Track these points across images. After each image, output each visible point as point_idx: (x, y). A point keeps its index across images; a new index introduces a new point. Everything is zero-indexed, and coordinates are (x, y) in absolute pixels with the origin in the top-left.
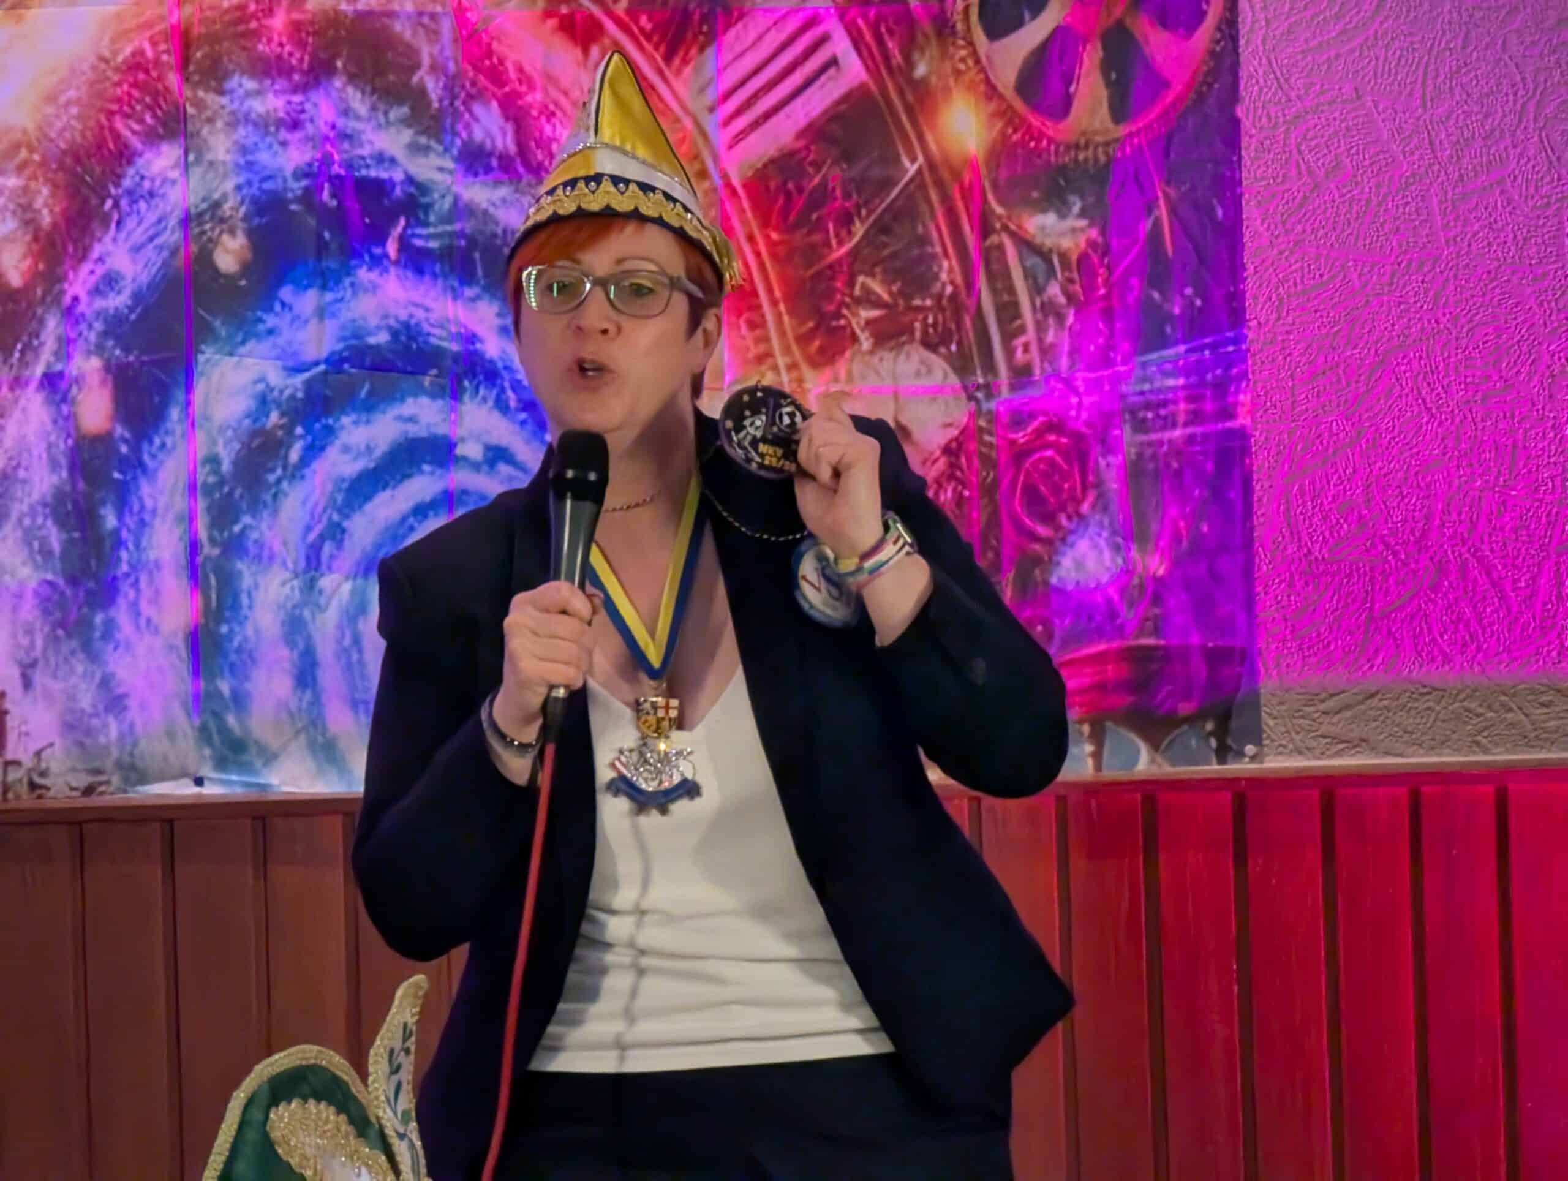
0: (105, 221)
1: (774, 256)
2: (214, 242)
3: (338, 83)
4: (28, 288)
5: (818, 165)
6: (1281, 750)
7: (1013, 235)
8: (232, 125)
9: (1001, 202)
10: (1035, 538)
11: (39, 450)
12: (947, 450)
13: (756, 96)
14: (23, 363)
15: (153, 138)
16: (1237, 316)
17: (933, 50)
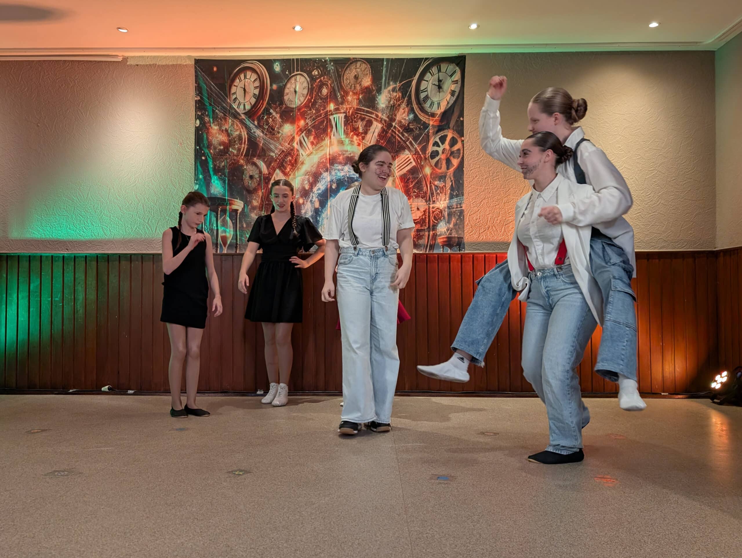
0: (318, 182)
1: (403, 187)
2: (332, 185)
3: (348, 165)
4: (308, 190)
5: (409, 175)
6: (467, 250)
7: (434, 185)
8: (335, 170)
9: (432, 180)
10: (435, 222)
11: (310, 210)
12: (424, 211)
13: (401, 166)
14: (308, 199)
15: (325, 172)
16: (463, 195)
17: (424, 161)
